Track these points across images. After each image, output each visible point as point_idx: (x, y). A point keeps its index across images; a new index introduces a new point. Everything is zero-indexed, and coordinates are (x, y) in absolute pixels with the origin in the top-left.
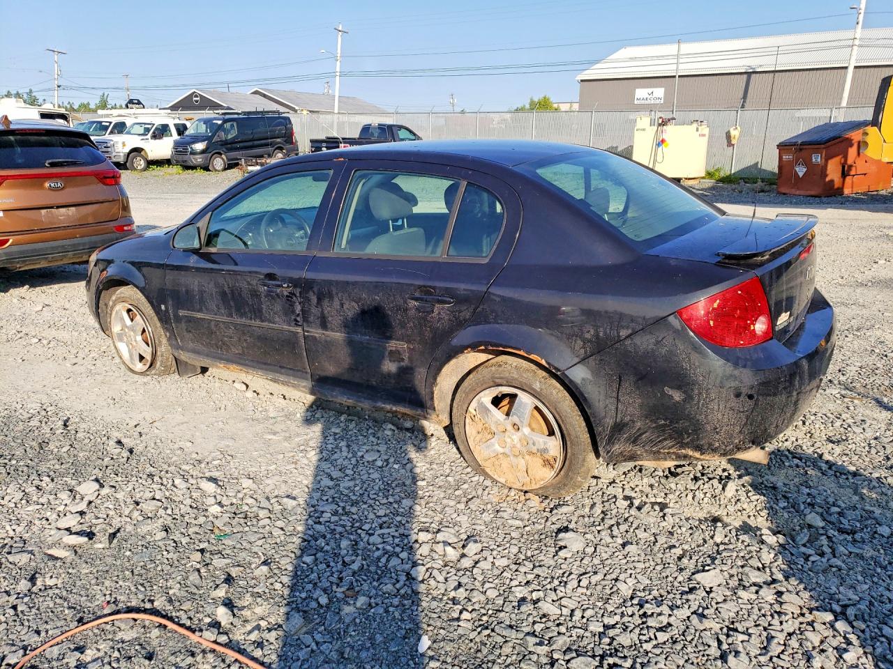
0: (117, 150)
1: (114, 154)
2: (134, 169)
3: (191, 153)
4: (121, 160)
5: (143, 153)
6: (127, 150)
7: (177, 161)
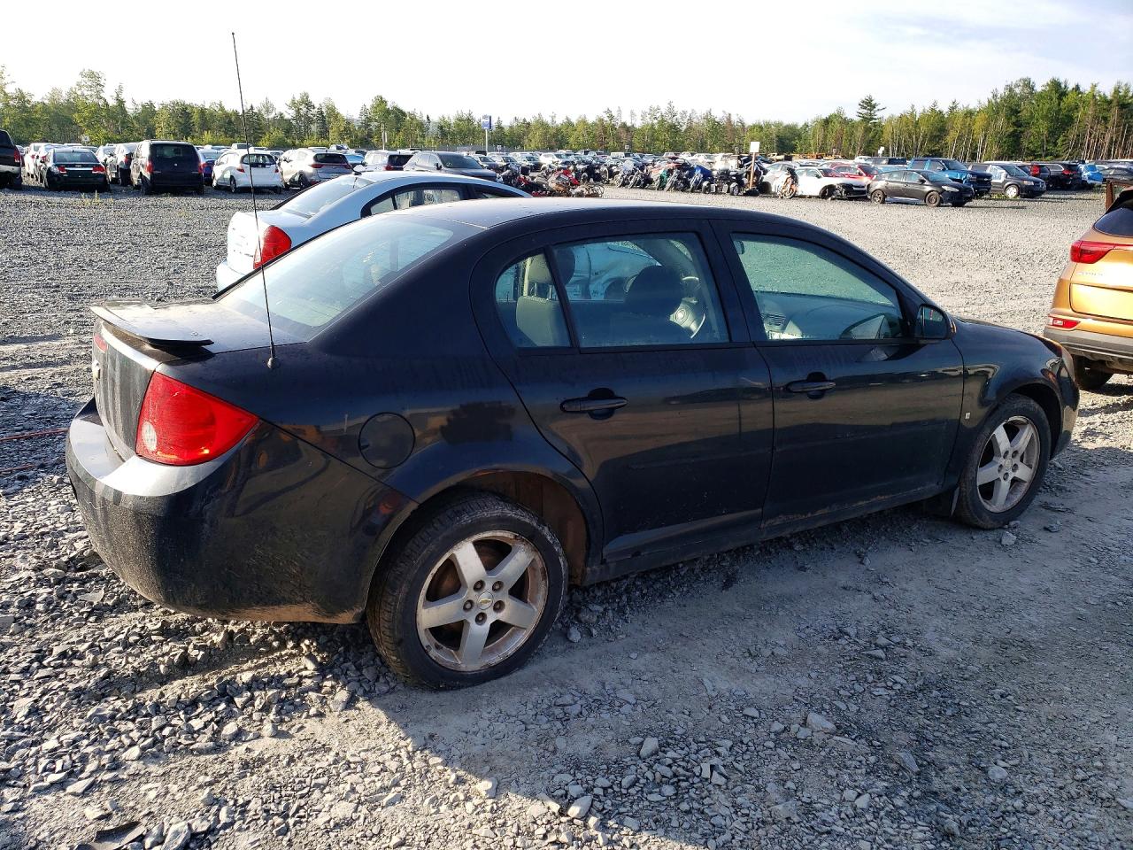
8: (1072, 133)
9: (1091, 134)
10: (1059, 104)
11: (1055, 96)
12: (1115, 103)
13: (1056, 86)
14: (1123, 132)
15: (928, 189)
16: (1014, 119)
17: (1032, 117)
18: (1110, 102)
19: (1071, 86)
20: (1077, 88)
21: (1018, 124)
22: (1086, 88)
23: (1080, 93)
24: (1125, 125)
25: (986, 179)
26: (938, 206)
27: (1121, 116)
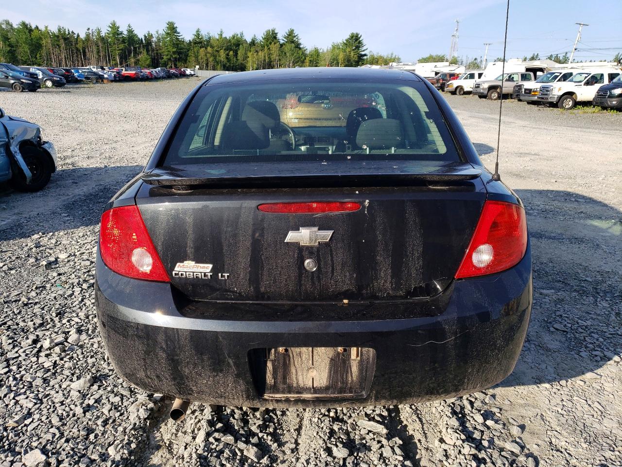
0: (553, 94)
1: (551, 96)
2: (562, 107)
3: (609, 97)
4: (555, 100)
5: (574, 96)
6: (561, 93)
7: (597, 103)
8: (44, 52)
9: (53, 54)
10: (31, 36)
11: (27, 31)
12: (60, 37)
13: (24, 25)
14: (70, 53)
15: (12, 82)
16: (7, 43)
17: (18, 42)
18: (58, 37)
19: (33, 27)
20: (37, 27)
21: (10, 45)
22: (42, 28)
23: (39, 30)
24: (69, 49)
25: (35, 76)
26: (22, 91)
27: (65, 44)
